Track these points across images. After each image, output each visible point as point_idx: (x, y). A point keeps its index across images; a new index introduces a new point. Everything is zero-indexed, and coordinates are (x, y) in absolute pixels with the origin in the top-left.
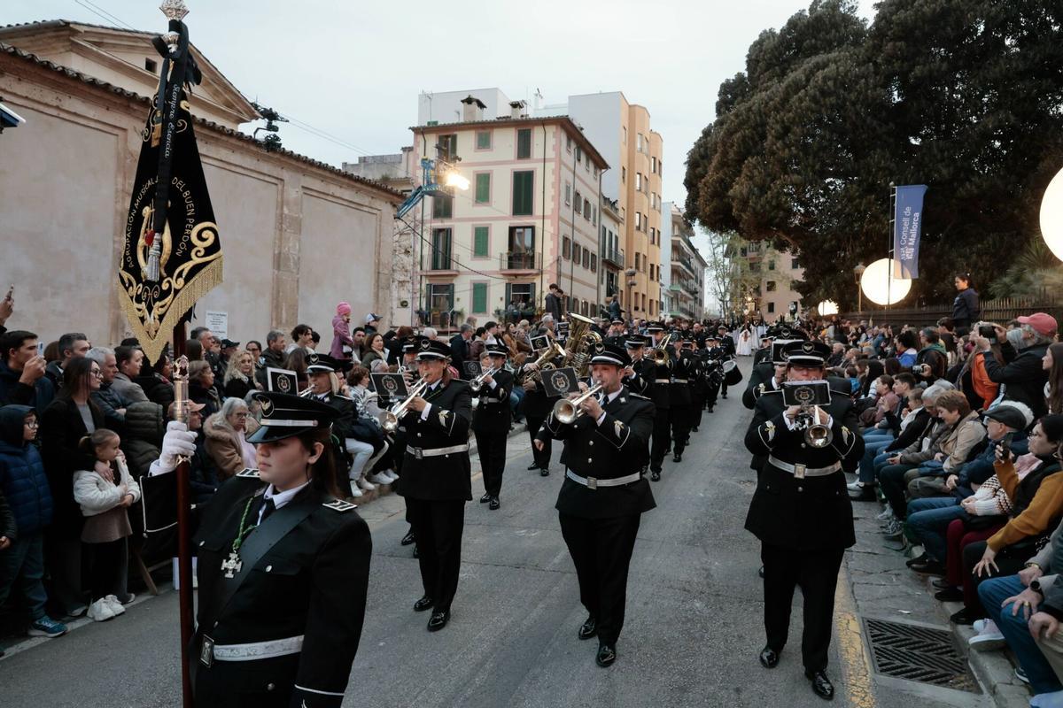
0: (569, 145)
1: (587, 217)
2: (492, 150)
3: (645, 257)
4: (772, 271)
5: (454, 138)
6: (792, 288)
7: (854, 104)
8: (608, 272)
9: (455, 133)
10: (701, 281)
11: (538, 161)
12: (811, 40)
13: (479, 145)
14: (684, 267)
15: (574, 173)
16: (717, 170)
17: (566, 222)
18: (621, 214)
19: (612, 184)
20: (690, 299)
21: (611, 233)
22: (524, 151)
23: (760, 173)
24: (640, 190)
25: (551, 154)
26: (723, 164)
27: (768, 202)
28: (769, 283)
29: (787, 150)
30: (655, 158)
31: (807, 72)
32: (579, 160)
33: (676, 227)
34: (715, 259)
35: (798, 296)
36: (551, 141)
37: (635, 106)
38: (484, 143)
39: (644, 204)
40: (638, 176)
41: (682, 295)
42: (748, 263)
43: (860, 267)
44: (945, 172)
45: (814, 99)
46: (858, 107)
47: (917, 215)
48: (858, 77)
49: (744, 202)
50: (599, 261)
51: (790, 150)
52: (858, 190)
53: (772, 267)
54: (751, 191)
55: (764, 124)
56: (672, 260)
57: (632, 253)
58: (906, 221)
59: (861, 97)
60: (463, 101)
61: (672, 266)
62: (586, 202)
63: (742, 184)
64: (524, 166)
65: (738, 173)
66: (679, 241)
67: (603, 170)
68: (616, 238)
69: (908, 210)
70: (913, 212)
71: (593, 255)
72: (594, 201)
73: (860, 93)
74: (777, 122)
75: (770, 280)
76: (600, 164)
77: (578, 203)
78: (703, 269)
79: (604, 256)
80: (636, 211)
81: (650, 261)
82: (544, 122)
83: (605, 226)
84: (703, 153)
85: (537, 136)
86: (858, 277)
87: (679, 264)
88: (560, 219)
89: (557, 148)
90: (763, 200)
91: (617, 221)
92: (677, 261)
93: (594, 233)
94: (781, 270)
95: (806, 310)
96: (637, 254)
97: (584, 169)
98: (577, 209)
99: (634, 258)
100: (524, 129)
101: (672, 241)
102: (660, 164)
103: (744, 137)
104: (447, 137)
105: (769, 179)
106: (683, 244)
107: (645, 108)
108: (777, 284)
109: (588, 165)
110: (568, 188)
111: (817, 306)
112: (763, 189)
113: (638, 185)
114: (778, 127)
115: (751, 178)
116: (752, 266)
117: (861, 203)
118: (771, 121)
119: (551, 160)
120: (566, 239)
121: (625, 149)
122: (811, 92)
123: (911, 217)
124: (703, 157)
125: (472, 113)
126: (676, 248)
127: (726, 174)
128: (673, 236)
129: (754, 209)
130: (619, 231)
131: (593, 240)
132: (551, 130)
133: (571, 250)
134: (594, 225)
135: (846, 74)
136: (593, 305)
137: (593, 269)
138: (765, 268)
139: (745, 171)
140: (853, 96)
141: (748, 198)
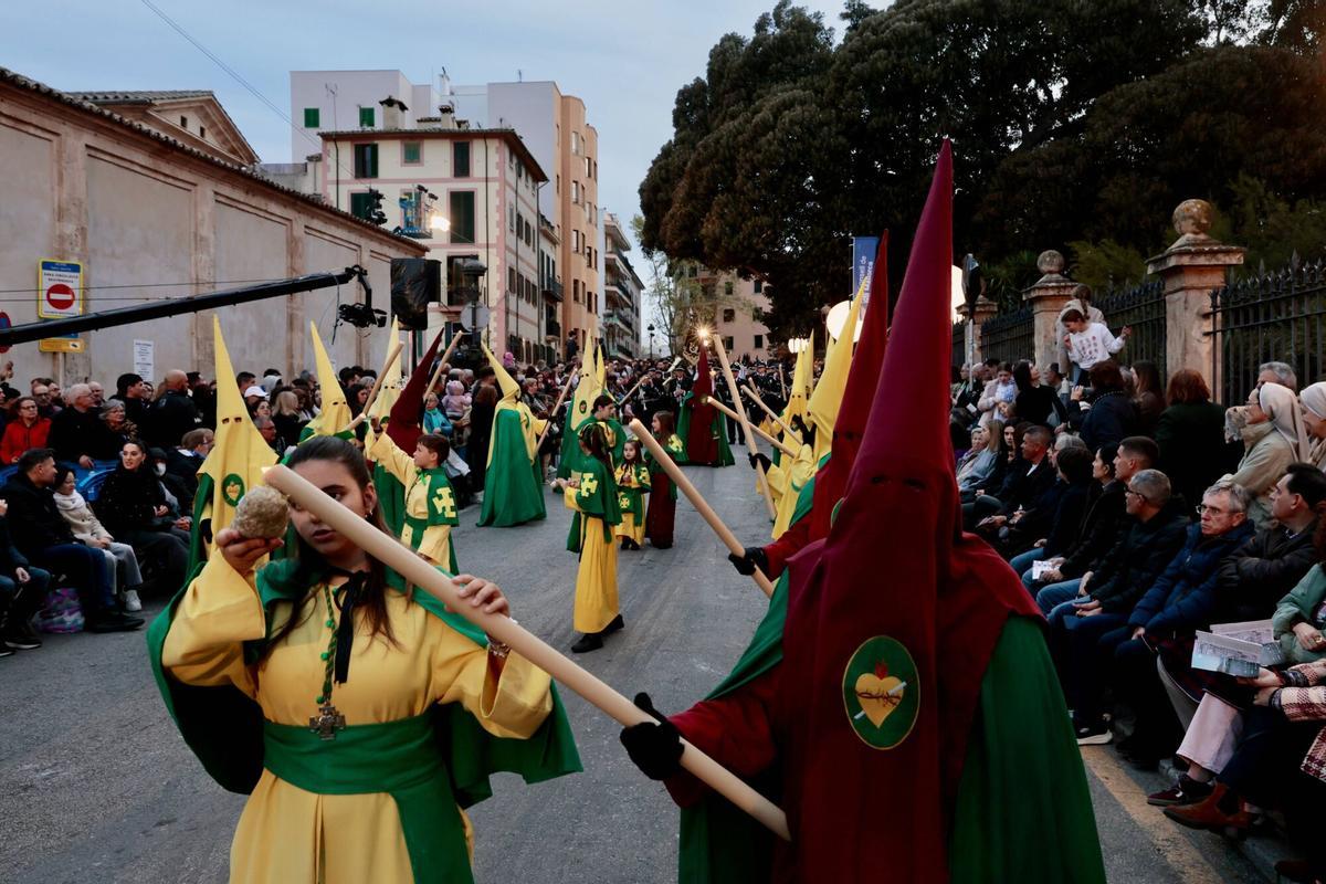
0: (511, 160)
1: (528, 242)
2: (423, 165)
3: (584, 284)
4: (730, 296)
5: (375, 149)
6: (755, 318)
7: (818, 150)
8: (547, 306)
9: (376, 142)
10: (637, 309)
11: (478, 180)
12: (776, 63)
13: (406, 158)
14: (620, 292)
15: (516, 192)
16: (685, 202)
17: (511, 251)
18: (557, 233)
19: (548, 200)
20: (628, 334)
21: (548, 258)
22: (462, 168)
23: (731, 212)
24: (577, 202)
25: (494, 173)
26: (691, 196)
27: (740, 243)
28: (726, 311)
29: (757, 191)
30: (589, 159)
31: (775, 110)
32: (520, 176)
33: (609, 241)
34: (658, 280)
35: (764, 330)
36: (494, 158)
37: (568, 97)
38: (412, 156)
39: (580, 218)
40: (574, 185)
41: (620, 329)
42: (699, 286)
43: (826, 307)
44: (899, 217)
45: (782, 143)
46: (822, 154)
47: (871, 263)
48: (821, 124)
49: (716, 242)
50: (539, 292)
51: (760, 192)
52: (823, 233)
53: (729, 291)
54: (723, 232)
55: (733, 159)
56: (607, 284)
57: (569, 281)
58: (862, 268)
59: (825, 145)
60: (382, 103)
61: (606, 291)
62: (527, 224)
63: (714, 222)
64: (462, 185)
65: (707, 208)
66: (614, 260)
67: (540, 184)
68: (553, 262)
69: (864, 258)
70: (868, 260)
71: (534, 286)
72: (533, 222)
73: (823, 140)
74: (747, 161)
75: (729, 308)
76: (537, 175)
77: (521, 229)
78: (639, 293)
79: (543, 286)
80: (572, 228)
81: (587, 290)
82: (485, 135)
83: (545, 250)
84: (664, 176)
85: (477, 151)
86: (825, 316)
87: (615, 289)
88: (507, 248)
89: (500, 166)
90: (735, 241)
91: (553, 242)
92: (612, 285)
93: (533, 259)
94: (742, 295)
95: (774, 347)
96: (576, 282)
97: (525, 186)
98: (519, 234)
99: (572, 285)
100: (462, 142)
101: (606, 259)
102: (595, 165)
103: (713, 171)
104: (364, 146)
105: (740, 219)
106: (619, 263)
107: (580, 100)
108: (737, 313)
109: (527, 180)
110: (511, 210)
111: (787, 342)
112: (735, 229)
113: (574, 196)
114: (748, 166)
115: (722, 216)
116: (704, 290)
117: (826, 245)
118: (740, 158)
119: (495, 180)
120: (511, 270)
121: (558, 151)
122: (779, 135)
123: (867, 265)
124: (666, 180)
125: (393, 118)
126: (610, 268)
127: (694, 207)
128: (607, 253)
129: (727, 249)
130: (554, 254)
131: (533, 269)
132: (494, 144)
133: (517, 283)
134: (534, 250)
135: (811, 120)
136: (535, 345)
137: (534, 303)
138: (720, 293)
139: (715, 208)
140: (817, 143)
141: (721, 238)
